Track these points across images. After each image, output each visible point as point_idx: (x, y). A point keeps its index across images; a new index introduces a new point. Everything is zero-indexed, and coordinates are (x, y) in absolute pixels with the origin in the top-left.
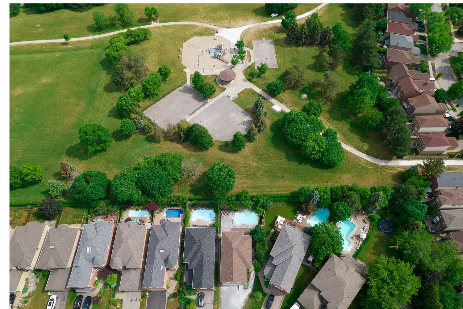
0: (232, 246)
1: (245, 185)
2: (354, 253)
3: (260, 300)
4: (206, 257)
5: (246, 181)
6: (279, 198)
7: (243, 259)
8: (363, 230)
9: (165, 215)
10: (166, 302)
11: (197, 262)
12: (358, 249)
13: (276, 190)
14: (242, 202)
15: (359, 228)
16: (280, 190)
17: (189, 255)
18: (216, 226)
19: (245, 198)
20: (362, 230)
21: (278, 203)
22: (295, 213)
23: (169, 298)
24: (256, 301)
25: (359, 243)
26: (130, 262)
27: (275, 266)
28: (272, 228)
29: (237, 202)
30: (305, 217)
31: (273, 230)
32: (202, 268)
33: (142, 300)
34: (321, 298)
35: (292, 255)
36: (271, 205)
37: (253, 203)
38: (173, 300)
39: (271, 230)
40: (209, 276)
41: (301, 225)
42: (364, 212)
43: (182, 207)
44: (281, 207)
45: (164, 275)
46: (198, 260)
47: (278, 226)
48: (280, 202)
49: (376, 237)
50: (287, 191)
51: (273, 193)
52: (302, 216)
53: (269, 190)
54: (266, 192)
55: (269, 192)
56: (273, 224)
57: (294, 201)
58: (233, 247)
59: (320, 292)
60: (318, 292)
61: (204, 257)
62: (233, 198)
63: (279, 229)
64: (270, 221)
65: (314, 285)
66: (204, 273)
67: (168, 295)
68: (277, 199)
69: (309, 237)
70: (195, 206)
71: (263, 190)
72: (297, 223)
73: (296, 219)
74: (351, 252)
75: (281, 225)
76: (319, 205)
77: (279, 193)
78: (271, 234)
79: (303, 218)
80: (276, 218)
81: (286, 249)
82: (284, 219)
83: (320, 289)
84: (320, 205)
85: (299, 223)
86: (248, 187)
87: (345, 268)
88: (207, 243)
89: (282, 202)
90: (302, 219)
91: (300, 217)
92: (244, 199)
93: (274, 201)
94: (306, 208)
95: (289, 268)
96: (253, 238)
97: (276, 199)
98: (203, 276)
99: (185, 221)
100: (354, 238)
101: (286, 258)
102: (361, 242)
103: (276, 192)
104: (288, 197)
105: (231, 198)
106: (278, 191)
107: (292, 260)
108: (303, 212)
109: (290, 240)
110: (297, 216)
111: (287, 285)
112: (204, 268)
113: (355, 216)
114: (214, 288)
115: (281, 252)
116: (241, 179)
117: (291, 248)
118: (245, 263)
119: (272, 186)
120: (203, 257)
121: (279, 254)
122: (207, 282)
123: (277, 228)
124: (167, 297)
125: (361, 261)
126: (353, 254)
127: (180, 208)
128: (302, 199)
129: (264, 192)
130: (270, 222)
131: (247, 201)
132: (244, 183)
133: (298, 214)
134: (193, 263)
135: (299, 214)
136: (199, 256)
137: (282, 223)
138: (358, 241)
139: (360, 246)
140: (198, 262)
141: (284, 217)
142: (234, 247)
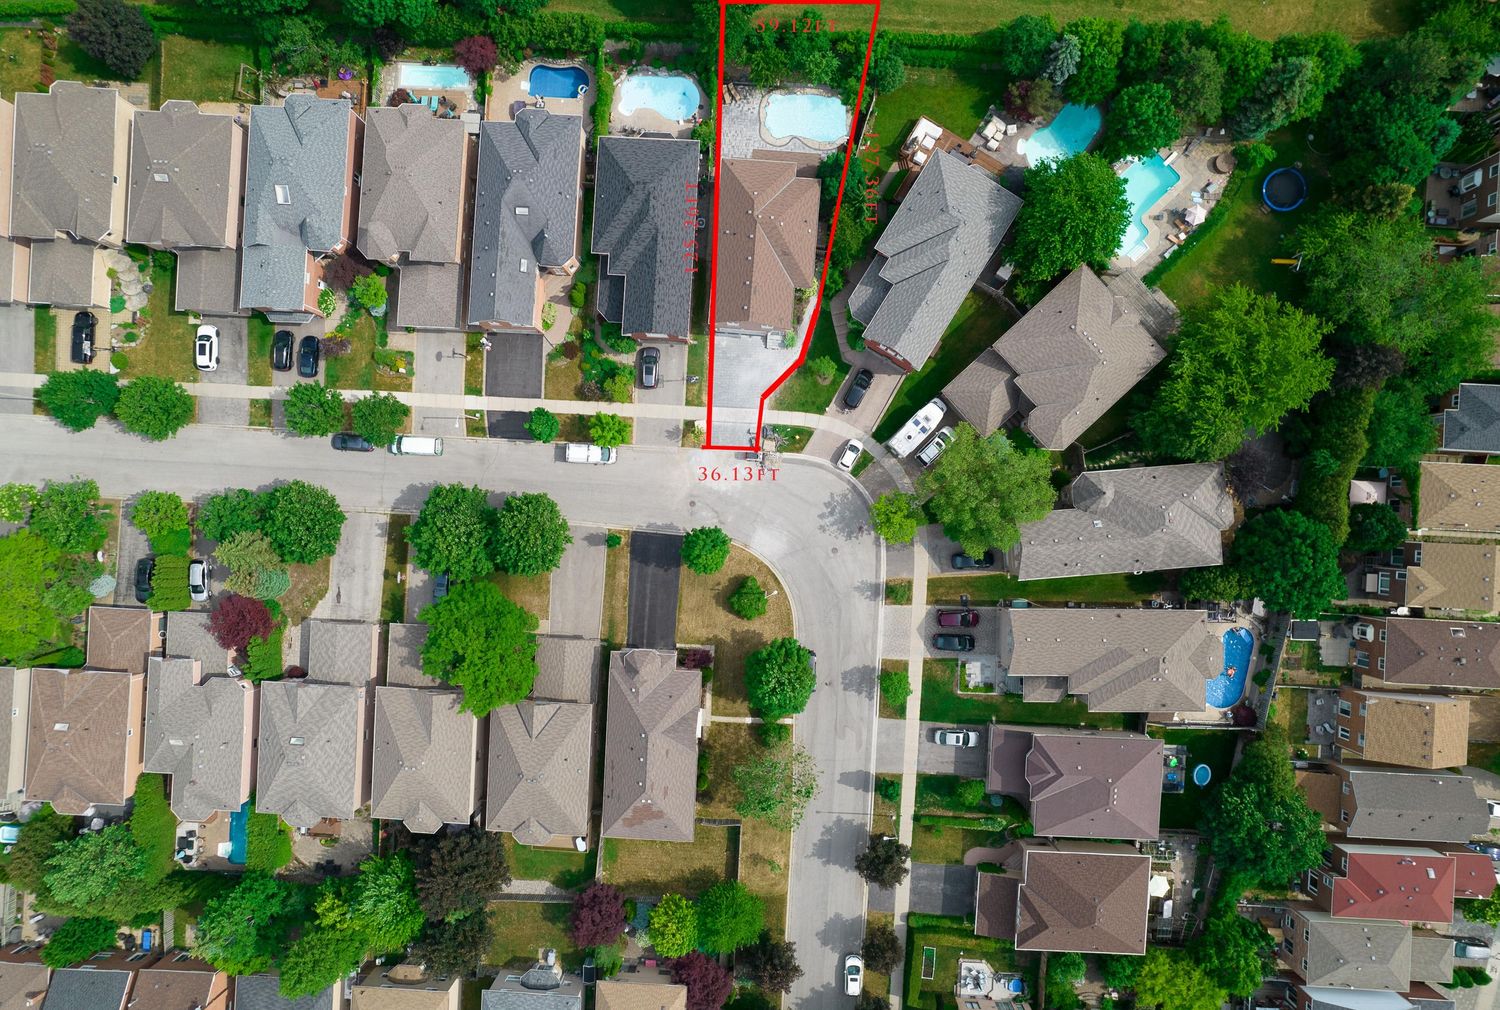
0: (753, 209)
2: (1151, 268)
3: (827, 382)
4: (667, 242)
6: (935, 53)
7: (785, 254)
8: (1202, 197)
9: (525, 86)
10: (544, 368)
11: (637, 255)
12: (1167, 255)
13: (927, 20)
14: (798, 55)
15: (1189, 189)
16: (939, 19)
17: (610, 228)
18: (705, 135)
19: (810, 39)
20: (1196, 195)
21: (928, 69)
22: (982, 113)
23: (551, 357)
24: (815, 384)
25: (1177, 236)
26: (420, 243)
27: (887, 286)
28: (894, 160)
29: (782, 56)
30: (1012, 129)
31: (894, 168)
32: (654, 275)
33: (469, 358)
34: (1015, 393)
35: (948, 257)
36: (903, 73)
37: (836, 63)
38: (562, 362)
39: (889, 167)
40: (673, 299)
41: (994, 156)
42: (1223, 132)
43: (586, 62)
45: (532, 288)
46: (641, 249)
47: (914, 153)
48: (933, 66)
49: (1240, 223)
50: (964, 26)
51: (915, 31)
52: (1002, 126)
53: (900, 18)
54: (889, 22)
55: (899, 23)
56: (899, 146)
57: (984, 66)
58: (756, 213)
59: (1015, 375)
60: (1008, 376)
61: (659, 238)
62: (768, 40)
63: (916, 163)
64: (891, 134)
65: (1001, 353)
66: (659, 289)
67: (547, 349)
68: (924, 53)
69: (1014, 200)
70: (630, 60)
71: (879, 17)
72: (981, 148)
73: (980, 133)
74: (1142, 263)
75: (925, 150)
76: (1069, 93)
77: (934, 32)
78: (886, 180)
79: (1005, 133)
80: (913, 123)
81: (930, 236)
83: (1018, 368)
85: (989, 148)
88: (670, 195)
89: (942, 67)
90: (999, 136)
91: (995, 128)
92: (806, 44)
93: (914, 63)
94: (1022, 97)
95: (929, 297)
96: (824, 190)
97: (920, 52)
98: (656, 298)
99: (596, 112)
100: (1165, 219)
101: (926, 265)
102: (1183, 236)
103: (925, 26)
104: (966, 50)
105: (761, 38)
106: (934, 25)
107: (944, 272)
108: (1009, 110)
109: (948, 207)
110: (988, 122)
111: (918, 345)
112: (661, 273)
113: (1189, 144)
114: (689, 338)
115: (913, 243)
117: (949, 233)
118: (793, 268)
120: (655, 239)
121: (905, 247)
122: (667, 316)
123: (911, 160)
124: (544, 354)
125: (1168, 295)
126: (1145, 270)
127: (577, 62)
129: (880, 22)
131: (817, 55)
133: (991, 116)
134: (623, 257)
135: (996, 120)
136: (644, 235)
137: (930, 141)
138: (1175, 231)
139: (1175, 247)
140: (641, 254)
142: (758, 213)
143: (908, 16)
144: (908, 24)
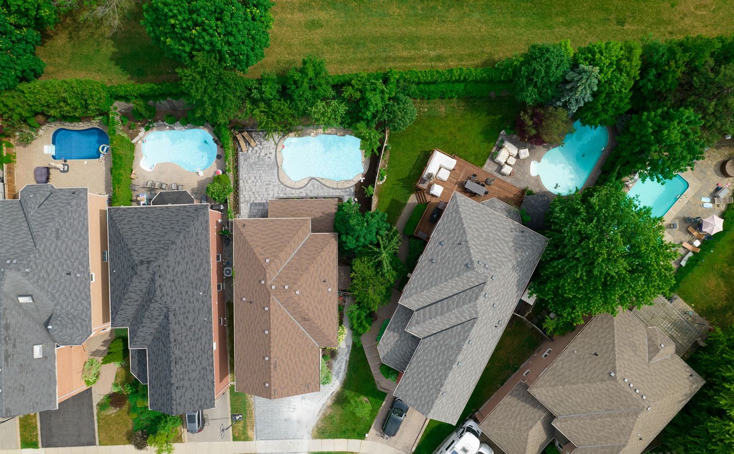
0: (265, 279)
1: (317, 35)
4: (181, 318)
5: (322, 15)
6: (442, 86)
8: (713, 202)
12: (683, 263)
13: (432, 53)
14: (301, 105)
15: (698, 195)
16: (446, 52)
19: (313, 88)
20: (706, 201)
21: (438, 101)
22: (492, 138)
23: (101, 407)
25: (691, 243)
27: (416, 340)
28: (411, 192)
30: (525, 153)
31: (413, 199)
34: (551, 431)
35: (477, 313)
36: (413, 109)
39: (407, 198)
41: (509, 180)
44: (446, 117)
47: (430, 186)
48: (442, 98)
50: (470, 55)
51: (420, 66)
52: (514, 150)
53: (405, 54)
54: (395, 59)
55: (406, 59)
57: (492, 94)
58: (269, 283)
59: (551, 417)
60: (544, 416)
61: (171, 317)
62: (270, 91)
63: (433, 196)
64: (406, 168)
65: (537, 397)
68: (432, 87)
69: (538, 242)
71: (384, 55)
72: (496, 174)
73: (493, 159)
75: (440, 182)
77: (441, 66)
78: (405, 212)
79: (518, 157)
80: (426, 157)
81: (456, 291)
82: (451, 163)
83: (555, 411)
84: (589, 115)
85: (503, 175)
86: (327, 42)
87: (644, 348)
88: (179, 269)
89: (451, 98)
90: (512, 161)
91: (508, 153)
92: (308, 94)
93: (424, 96)
94: (536, 128)
95: (460, 358)
96: (341, 246)
97: (428, 88)
98: (173, 380)
101: (454, 321)
102: (697, 243)
103: (431, 60)
104: (476, 82)
105: (261, 92)
106: (439, 58)
107: (474, 329)
108: (523, 138)
109: (472, 263)
110: (500, 148)
111: (452, 404)
112: (176, 353)
116: (301, 10)
117: (476, 290)
118: (315, 331)
119: (419, 38)
120: (167, 317)
121: (430, 302)
123: (428, 193)
125: (686, 300)
128: (530, 96)
129: (386, 60)
130: (406, 170)
131: (320, 104)
132: (314, 25)
133: (502, 141)
135: (507, 145)
136: (156, 313)
137: (445, 175)
138: (688, 237)
139: (690, 254)
141: (451, 154)
142: (272, 280)
143: (413, 52)
144: (414, 59)
